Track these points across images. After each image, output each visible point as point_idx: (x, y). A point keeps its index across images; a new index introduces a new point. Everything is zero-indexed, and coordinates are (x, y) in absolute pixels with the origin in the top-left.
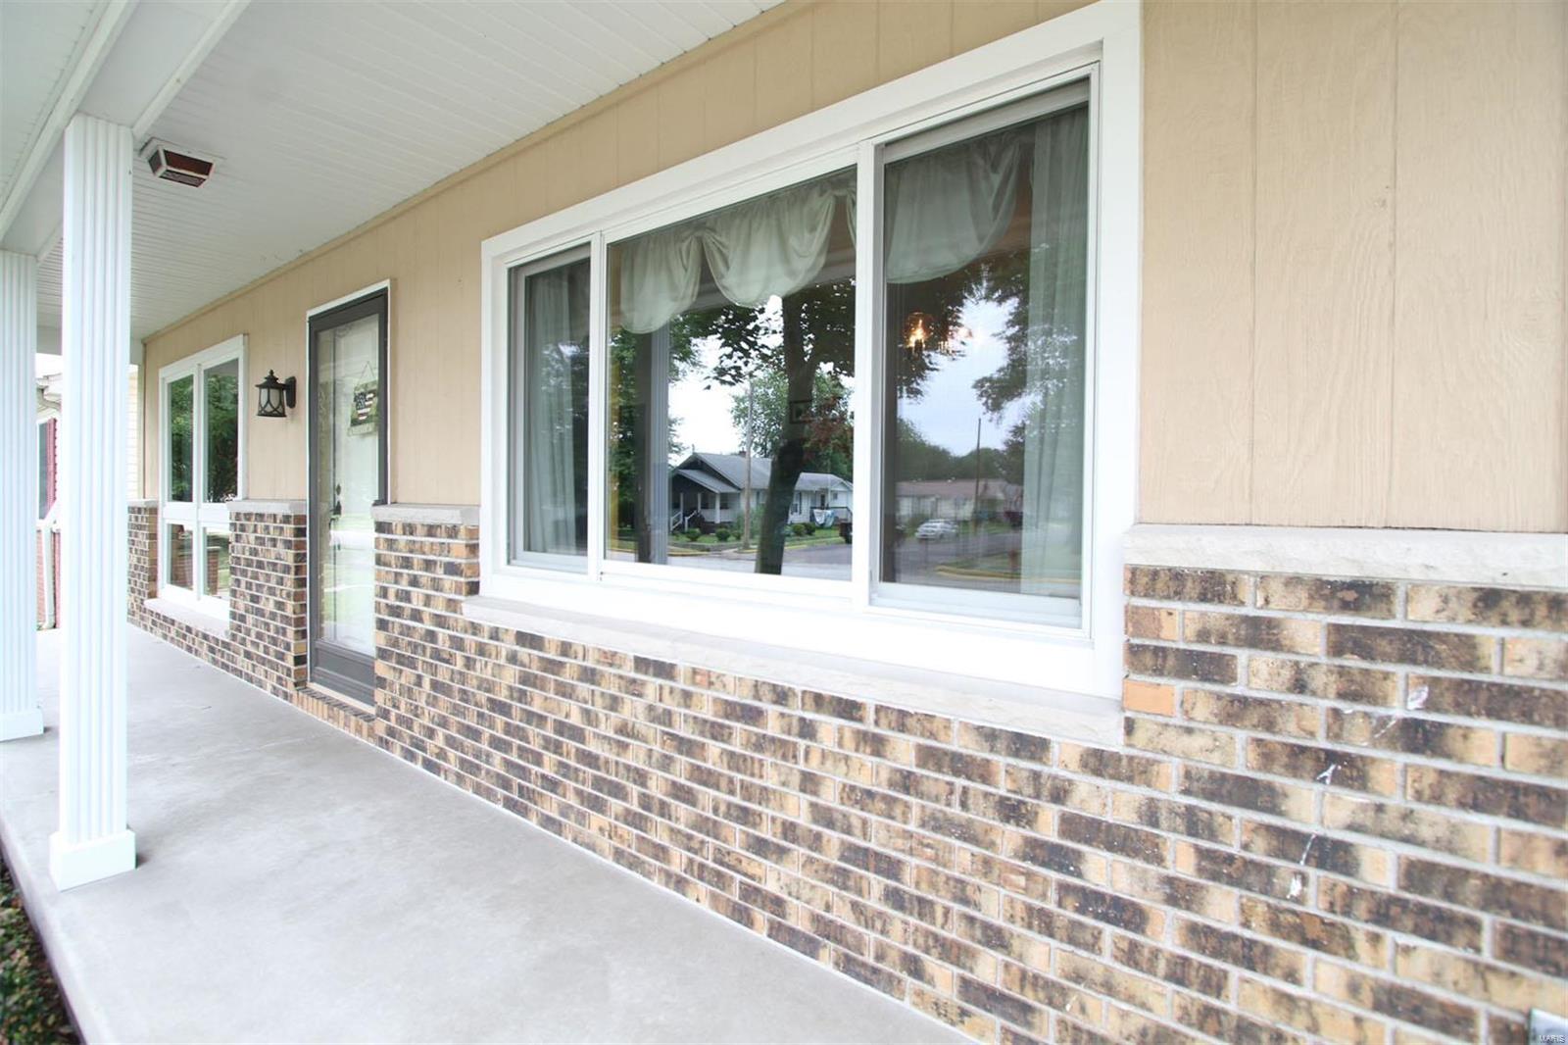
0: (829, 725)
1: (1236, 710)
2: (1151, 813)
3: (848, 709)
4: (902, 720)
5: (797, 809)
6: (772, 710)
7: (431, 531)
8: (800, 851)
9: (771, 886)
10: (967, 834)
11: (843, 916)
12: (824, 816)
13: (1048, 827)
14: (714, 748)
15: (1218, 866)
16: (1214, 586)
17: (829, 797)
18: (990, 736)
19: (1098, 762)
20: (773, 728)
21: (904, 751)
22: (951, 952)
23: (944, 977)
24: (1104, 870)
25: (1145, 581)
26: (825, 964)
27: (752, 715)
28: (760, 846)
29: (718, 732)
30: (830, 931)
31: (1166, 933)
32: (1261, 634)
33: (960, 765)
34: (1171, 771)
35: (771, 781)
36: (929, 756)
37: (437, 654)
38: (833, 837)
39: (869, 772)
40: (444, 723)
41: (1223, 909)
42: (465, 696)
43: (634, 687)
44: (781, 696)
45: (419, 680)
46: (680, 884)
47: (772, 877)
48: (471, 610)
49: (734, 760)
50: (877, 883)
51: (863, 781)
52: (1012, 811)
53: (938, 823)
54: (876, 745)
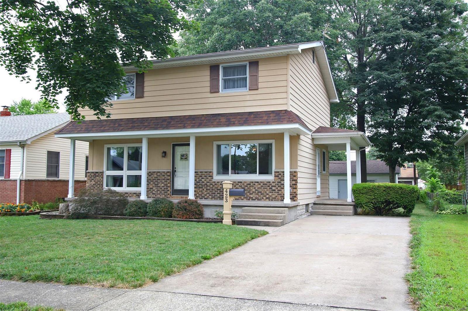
0: (256, 184)
1: (279, 178)
2: (276, 185)
3: (258, 182)
4: (262, 182)
5: (254, 190)
6: (251, 184)
7: (206, 172)
8: (254, 193)
9: (252, 197)
10: (266, 188)
11: (258, 197)
12: (256, 190)
13: (271, 187)
14: (246, 188)
15: (279, 186)
16: (278, 172)
17: (256, 189)
18: (267, 182)
19: (273, 182)
20: (252, 185)
21: (262, 184)
22: (265, 196)
23: (264, 198)
24: (273, 188)
25: (275, 172)
26: (256, 201)
27: (250, 184)
28: (250, 194)
29: (246, 186)
30: (256, 198)
31: (277, 191)
32: (280, 174)
33: (265, 184)
34: (277, 182)
35: (252, 188)
36: (263, 184)
37: (208, 186)
38: (257, 191)
39: (259, 186)
40: (208, 193)
41: (279, 188)
42: (212, 190)
43: (238, 184)
44: (252, 182)
45: (203, 190)
46: (243, 199)
47: (251, 196)
48: (213, 180)
49: (248, 188)
50: (260, 193)
51: (259, 187)
52: (269, 186)
53: (264, 188)
54: (260, 184)
